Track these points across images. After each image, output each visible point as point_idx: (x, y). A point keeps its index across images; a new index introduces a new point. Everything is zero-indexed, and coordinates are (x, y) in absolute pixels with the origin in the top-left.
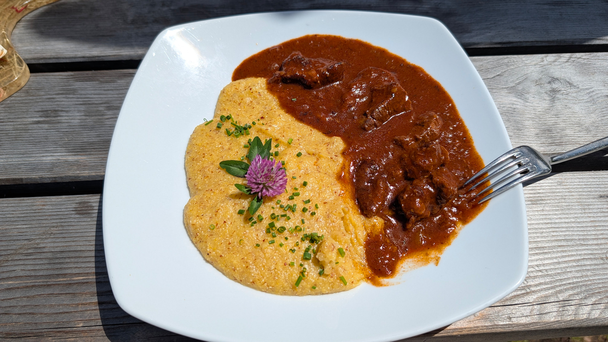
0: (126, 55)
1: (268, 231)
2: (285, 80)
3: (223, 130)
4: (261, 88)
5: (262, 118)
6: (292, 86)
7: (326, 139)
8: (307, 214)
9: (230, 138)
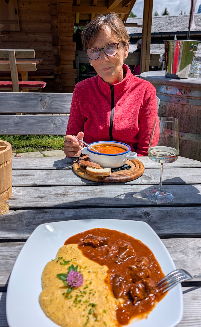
0: (21, 237)
1: (74, 302)
2: (85, 244)
3: (59, 263)
4: (76, 247)
5: (75, 258)
6: (88, 247)
7: (101, 267)
8: (91, 295)
9: (61, 266)
